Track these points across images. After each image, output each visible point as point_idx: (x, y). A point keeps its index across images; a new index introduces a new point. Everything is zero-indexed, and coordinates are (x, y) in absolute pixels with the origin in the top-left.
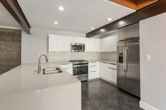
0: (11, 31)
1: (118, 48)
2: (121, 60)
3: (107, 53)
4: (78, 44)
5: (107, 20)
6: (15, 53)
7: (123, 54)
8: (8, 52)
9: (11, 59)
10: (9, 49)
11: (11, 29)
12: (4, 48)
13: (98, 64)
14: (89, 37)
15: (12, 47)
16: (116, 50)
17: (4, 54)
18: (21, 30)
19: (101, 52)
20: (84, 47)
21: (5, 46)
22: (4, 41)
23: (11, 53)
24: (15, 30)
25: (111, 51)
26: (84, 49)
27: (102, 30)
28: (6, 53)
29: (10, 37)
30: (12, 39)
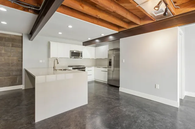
0: (11, 37)
1: (109, 55)
2: (110, 64)
3: (101, 59)
4: (75, 52)
5: (101, 35)
6: (15, 58)
7: (111, 59)
8: (9, 57)
9: (12, 63)
10: (9, 54)
11: (11, 35)
12: (4, 53)
13: (93, 68)
14: (85, 46)
15: (12, 52)
17: (4, 58)
18: (22, 37)
19: (96, 58)
20: (82, 53)
21: (5, 51)
22: (4, 46)
23: (12, 58)
24: (15, 35)
25: (104, 58)
26: (82, 56)
27: (97, 41)
28: (6, 58)
29: (10, 43)
30: (12, 44)
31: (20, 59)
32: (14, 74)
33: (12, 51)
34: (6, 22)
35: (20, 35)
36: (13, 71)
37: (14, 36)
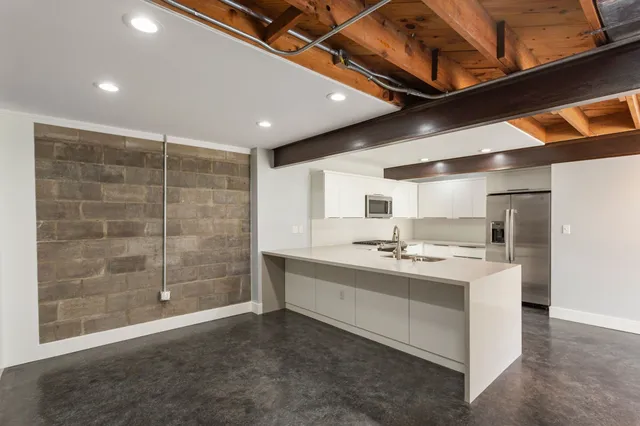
0: (226, 159)
2: (498, 235)
3: (443, 220)
6: (236, 221)
7: (503, 224)
8: (222, 218)
9: (228, 237)
10: (223, 209)
12: (212, 208)
15: (230, 203)
16: (484, 215)
17: (213, 224)
18: (250, 157)
19: (420, 217)
20: (391, 203)
21: (215, 202)
23: (228, 221)
25: (457, 216)
26: (391, 211)
28: (217, 221)
29: (225, 176)
30: (229, 181)
31: (245, 225)
32: (234, 268)
33: (230, 200)
34: (270, 121)
35: (246, 151)
36: (230, 259)
37: (232, 156)
